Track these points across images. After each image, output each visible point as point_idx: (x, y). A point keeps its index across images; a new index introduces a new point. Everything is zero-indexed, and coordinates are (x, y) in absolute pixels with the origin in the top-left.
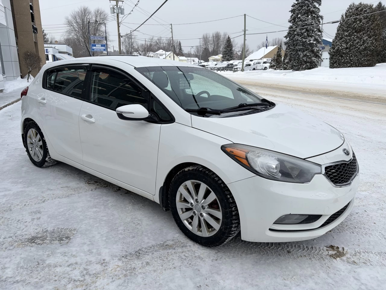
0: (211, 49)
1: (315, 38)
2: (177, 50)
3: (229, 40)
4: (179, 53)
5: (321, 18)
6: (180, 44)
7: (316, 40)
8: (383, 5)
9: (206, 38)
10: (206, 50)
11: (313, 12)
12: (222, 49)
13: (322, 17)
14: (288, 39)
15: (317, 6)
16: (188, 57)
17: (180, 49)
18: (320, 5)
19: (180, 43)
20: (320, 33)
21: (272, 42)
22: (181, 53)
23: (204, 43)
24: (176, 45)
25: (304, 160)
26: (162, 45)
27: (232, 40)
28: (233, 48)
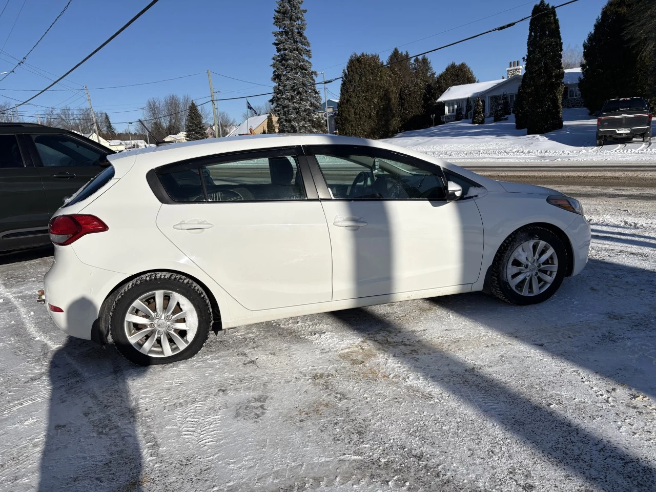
0: (165, 123)
1: (311, 103)
2: (104, 130)
3: (193, 109)
4: (107, 134)
5: (315, 75)
6: (107, 118)
7: (312, 105)
8: (400, 52)
9: (154, 105)
10: (157, 126)
11: (302, 68)
12: (184, 122)
13: (315, 73)
14: (275, 104)
15: (306, 58)
16: (127, 140)
17: (109, 127)
18: (310, 57)
19: (107, 116)
20: (317, 95)
21: (265, 107)
22: (112, 134)
23: (151, 114)
24: (99, 120)
26: (72, 122)
27: (199, 108)
28: (204, 121)
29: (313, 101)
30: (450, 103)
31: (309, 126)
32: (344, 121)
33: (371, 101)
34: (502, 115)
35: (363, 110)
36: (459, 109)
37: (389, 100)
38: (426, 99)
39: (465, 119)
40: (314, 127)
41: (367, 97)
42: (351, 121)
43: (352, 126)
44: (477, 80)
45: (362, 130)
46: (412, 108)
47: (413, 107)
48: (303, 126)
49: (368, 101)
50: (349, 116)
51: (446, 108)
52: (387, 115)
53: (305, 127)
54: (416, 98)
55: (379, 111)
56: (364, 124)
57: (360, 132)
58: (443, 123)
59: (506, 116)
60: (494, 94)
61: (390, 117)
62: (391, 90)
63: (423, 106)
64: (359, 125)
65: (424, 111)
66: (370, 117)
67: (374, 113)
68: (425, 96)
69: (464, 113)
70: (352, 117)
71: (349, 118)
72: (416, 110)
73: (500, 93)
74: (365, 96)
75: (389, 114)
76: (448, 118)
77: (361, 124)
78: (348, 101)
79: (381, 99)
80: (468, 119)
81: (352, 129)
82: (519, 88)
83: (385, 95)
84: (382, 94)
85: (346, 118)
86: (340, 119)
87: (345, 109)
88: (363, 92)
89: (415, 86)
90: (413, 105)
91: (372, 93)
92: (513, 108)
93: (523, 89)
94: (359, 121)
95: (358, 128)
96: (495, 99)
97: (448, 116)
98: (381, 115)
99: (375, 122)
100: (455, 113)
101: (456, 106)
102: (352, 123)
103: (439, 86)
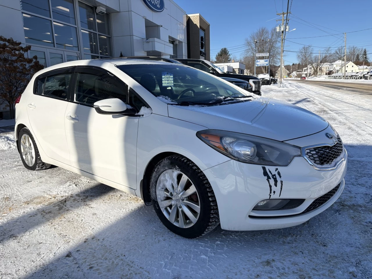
25: (282, 143)
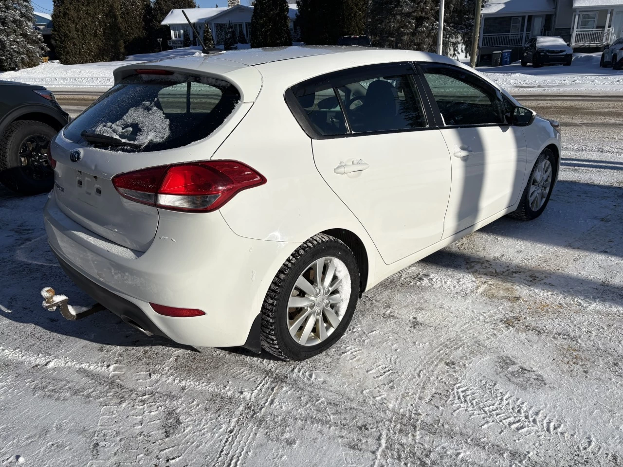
29: (23, 10)
30: (176, 27)
31: (22, 41)
32: (63, 38)
33: (94, 17)
34: (232, 44)
35: (86, 26)
36: (186, 34)
37: (115, 17)
38: (147, 21)
39: (194, 45)
40: (28, 43)
41: (89, 12)
42: (73, 38)
43: (75, 44)
44: (197, 6)
45: (88, 49)
46: (132, 29)
47: (134, 28)
48: (14, 41)
49: (90, 16)
50: (70, 32)
51: (172, 33)
52: (116, 35)
53: (17, 42)
54: (135, 18)
55: (105, 29)
56: (88, 43)
57: (86, 52)
58: (171, 48)
59: (235, 45)
60: (219, 22)
61: (119, 37)
62: (115, 6)
63: (144, 28)
64: (83, 44)
65: (146, 34)
66: (96, 35)
67: (99, 31)
68: (145, 16)
69: (191, 38)
70: (74, 34)
71: (71, 35)
72: (137, 32)
73: (225, 21)
74: (87, 11)
75: (117, 34)
76: (176, 43)
77: (85, 42)
78: (65, 14)
79: (107, 16)
80: (196, 45)
81: (75, 48)
82: (252, 18)
83: (110, 11)
84: (106, 9)
85: (66, 34)
86: (58, 35)
87: (63, 23)
88: (83, 5)
89: (133, 5)
90: (133, 25)
91: (95, 8)
92: (238, 37)
93: (255, 19)
94: (83, 39)
95: (83, 47)
96: (220, 27)
97: (175, 41)
98: (109, 34)
99: (103, 41)
100: (182, 38)
101: (182, 31)
102: (74, 40)
103: (159, 7)
